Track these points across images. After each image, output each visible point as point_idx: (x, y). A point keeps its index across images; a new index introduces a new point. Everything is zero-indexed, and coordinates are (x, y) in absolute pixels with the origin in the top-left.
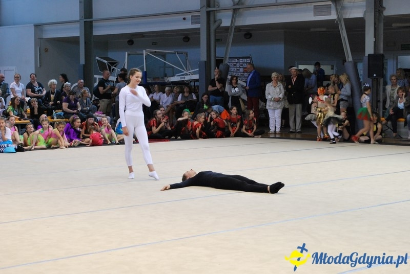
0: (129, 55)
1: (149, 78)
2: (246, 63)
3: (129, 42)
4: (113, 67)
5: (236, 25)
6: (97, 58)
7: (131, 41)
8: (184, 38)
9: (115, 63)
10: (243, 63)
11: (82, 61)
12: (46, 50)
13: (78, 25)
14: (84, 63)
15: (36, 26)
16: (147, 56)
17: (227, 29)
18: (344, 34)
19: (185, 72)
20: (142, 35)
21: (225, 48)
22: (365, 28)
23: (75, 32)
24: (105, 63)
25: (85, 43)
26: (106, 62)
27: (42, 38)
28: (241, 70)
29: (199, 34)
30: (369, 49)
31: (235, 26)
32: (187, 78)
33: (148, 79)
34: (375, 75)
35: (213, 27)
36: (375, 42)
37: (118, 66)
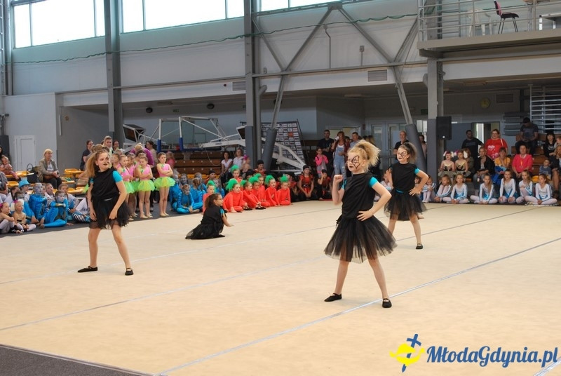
0: (162, 121)
1: (185, 144)
2: (292, 128)
3: (147, 109)
4: (140, 135)
5: (285, 90)
6: (124, 125)
7: (150, 109)
8: (208, 105)
9: (141, 131)
10: (288, 128)
11: (112, 128)
12: (67, 119)
13: (106, 93)
14: (113, 130)
15: (58, 94)
16: (183, 122)
17: (274, 94)
18: (403, 98)
19: (222, 138)
20: (169, 102)
21: (273, 113)
22: (427, 91)
23: (104, 99)
24: (133, 131)
25: (115, 110)
26: (134, 129)
27: (62, 107)
28: (285, 135)
29: (245, 99)
30: (433, 113)
31: (284, 92)
32: (224, 143)
33: (184, 146)
34: (444, 137)
35: (258, 93)
36: (438, 106)
37: (145, 133)
